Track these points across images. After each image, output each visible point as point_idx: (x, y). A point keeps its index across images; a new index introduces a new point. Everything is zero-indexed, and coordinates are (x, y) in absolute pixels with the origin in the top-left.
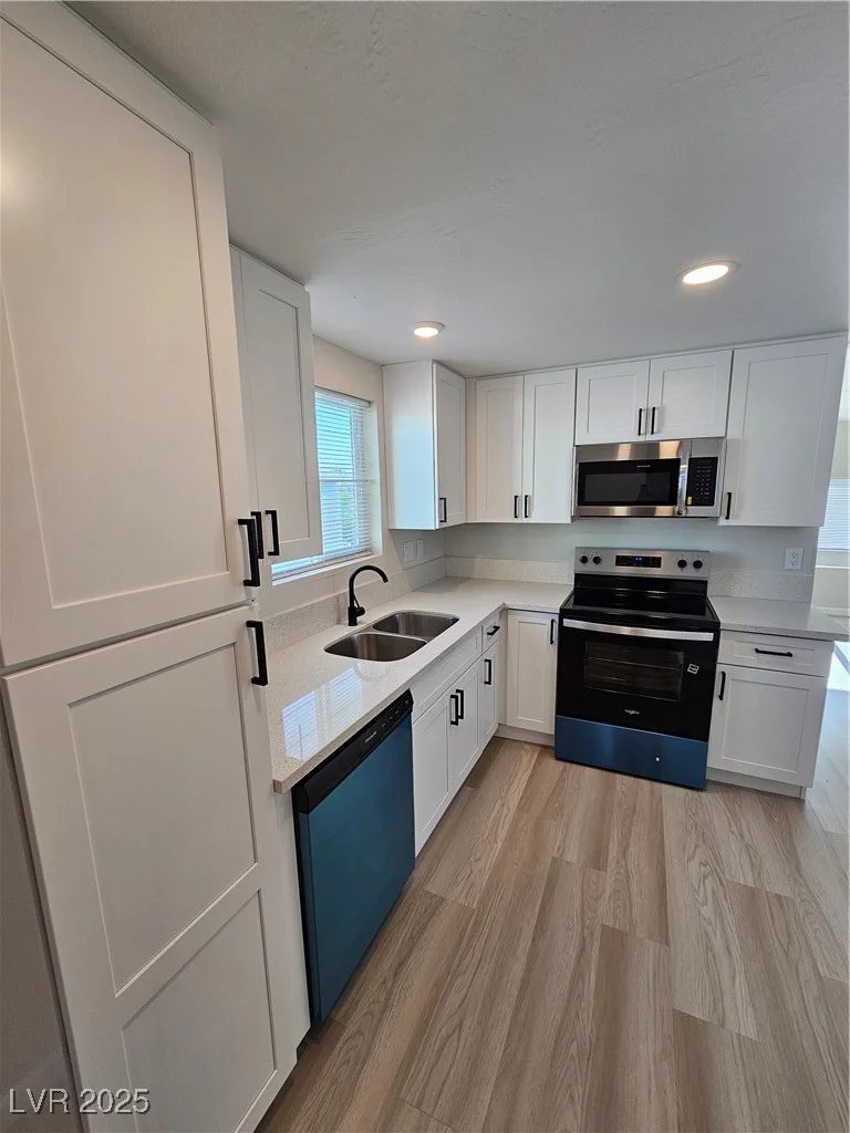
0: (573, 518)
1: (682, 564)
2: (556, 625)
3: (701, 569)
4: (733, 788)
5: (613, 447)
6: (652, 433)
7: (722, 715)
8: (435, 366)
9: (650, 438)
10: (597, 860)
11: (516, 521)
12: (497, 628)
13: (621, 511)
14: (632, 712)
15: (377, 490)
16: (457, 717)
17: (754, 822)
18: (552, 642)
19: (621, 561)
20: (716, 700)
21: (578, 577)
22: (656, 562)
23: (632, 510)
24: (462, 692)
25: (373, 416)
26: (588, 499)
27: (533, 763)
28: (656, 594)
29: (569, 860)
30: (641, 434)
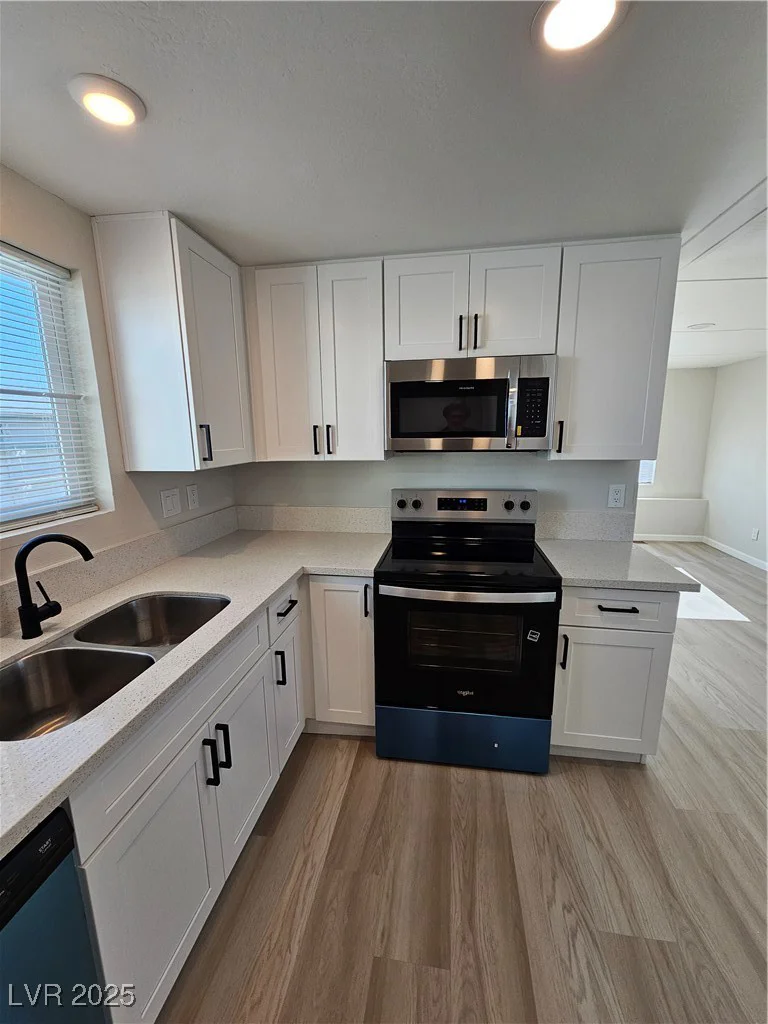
0: (387, 453)
1: (509, 506)
2: (370, 593)
3: (529, 511)
4: (576, 762)
5: (425, 365)
6: (475, 347)
7: (564, 682)
8: (173, 220)
9: (471, 354)
11: (316, 458)
12: (293, 603)
13: (436, 443)
14: (465, 693)
15: (96, 413)
17: (598, 788)
18: (366, 614)
19: (444, 504)
20: (558, 669)
21: (396, 525)
22: (480, 505)
23: (444, 444)
24: (224, 728)
25: (77, 294)
26: (403, 429)
27: (350, 769)
28: (473, 540)
29: (396, 958)
30: (460, 348)
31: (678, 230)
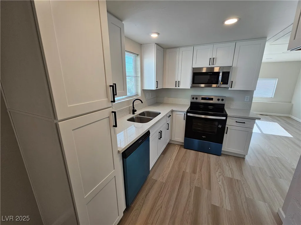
0: (191, 87)
1: (218, 100)
2: (185, 115)
3: (223, 101)
4: (228, 155)
5: (201, 68)
7: (226, 137)
8: (155, 45)
9: (212, 66)
10: (194, 172)
11: (176, 88)
12: (170, 116)
13: (203, 85)
14: (204, 137)
15: (139, 79)
16: (160, 137)
17: (233, 164)
18: (184, 119)
19: (203, 99)
20: (225, 134)
21: (192, 103)
22: (212, 99)
23: (205, 85)
24: (162, 131)
25: (139, 59)
26: (195, 82)
27: (178, 149)
28: (211, 107)
29: (187, 172)
30: (210, 65)
31: (266, 38)
